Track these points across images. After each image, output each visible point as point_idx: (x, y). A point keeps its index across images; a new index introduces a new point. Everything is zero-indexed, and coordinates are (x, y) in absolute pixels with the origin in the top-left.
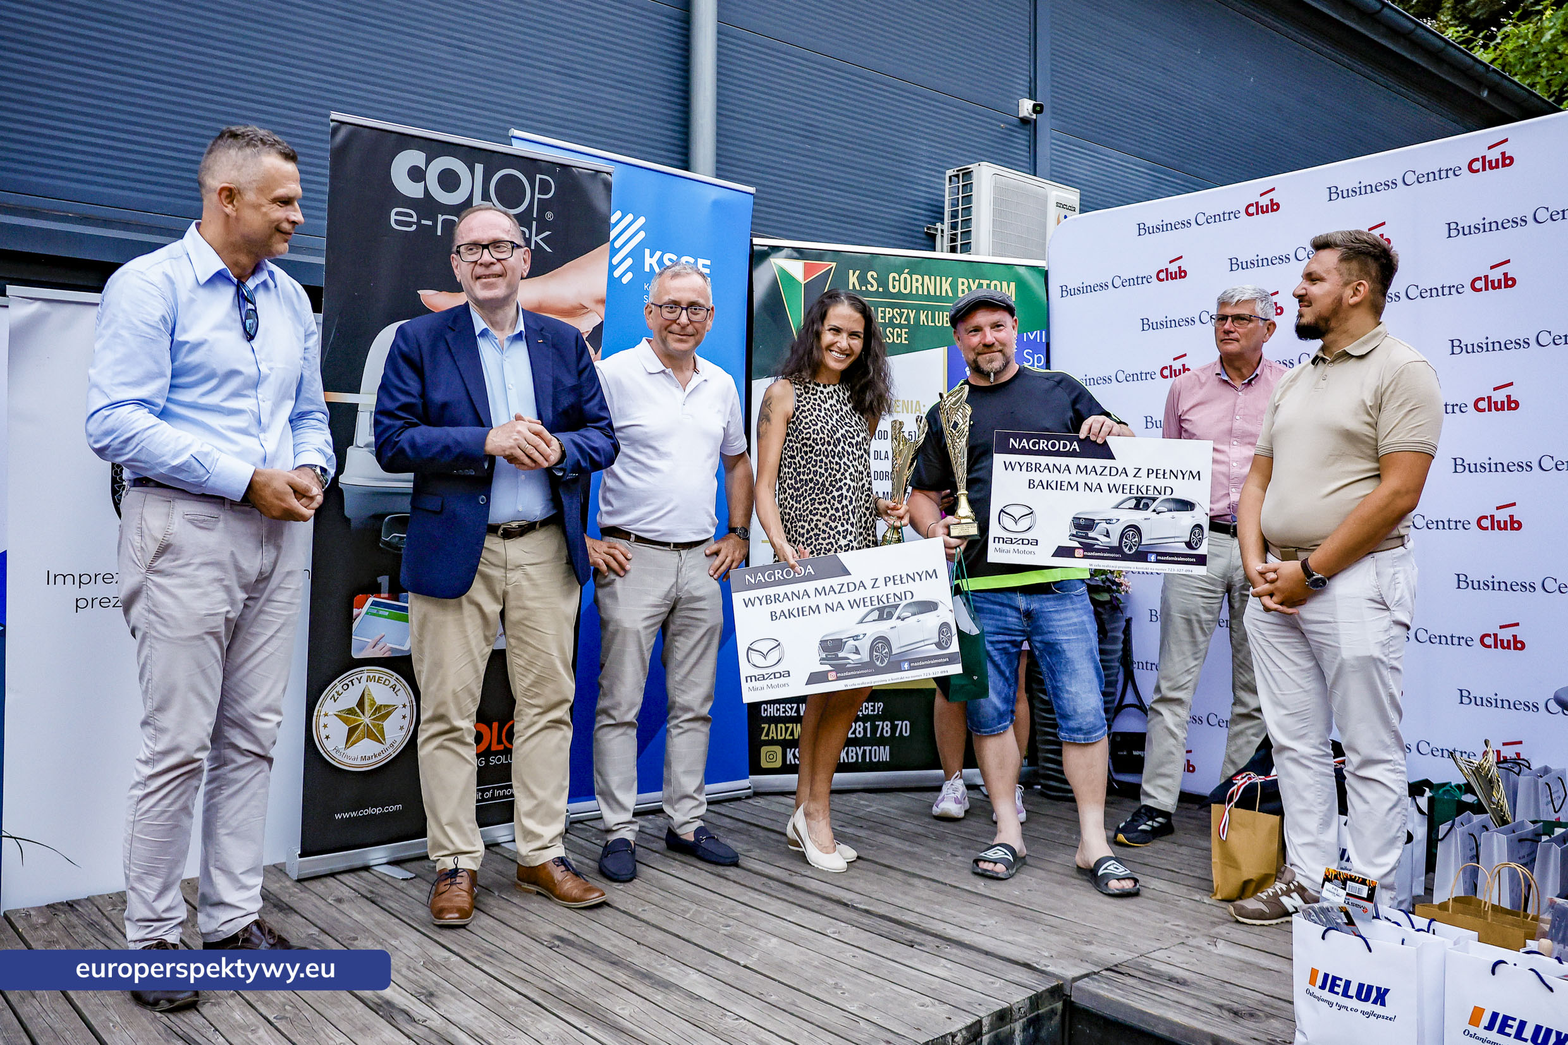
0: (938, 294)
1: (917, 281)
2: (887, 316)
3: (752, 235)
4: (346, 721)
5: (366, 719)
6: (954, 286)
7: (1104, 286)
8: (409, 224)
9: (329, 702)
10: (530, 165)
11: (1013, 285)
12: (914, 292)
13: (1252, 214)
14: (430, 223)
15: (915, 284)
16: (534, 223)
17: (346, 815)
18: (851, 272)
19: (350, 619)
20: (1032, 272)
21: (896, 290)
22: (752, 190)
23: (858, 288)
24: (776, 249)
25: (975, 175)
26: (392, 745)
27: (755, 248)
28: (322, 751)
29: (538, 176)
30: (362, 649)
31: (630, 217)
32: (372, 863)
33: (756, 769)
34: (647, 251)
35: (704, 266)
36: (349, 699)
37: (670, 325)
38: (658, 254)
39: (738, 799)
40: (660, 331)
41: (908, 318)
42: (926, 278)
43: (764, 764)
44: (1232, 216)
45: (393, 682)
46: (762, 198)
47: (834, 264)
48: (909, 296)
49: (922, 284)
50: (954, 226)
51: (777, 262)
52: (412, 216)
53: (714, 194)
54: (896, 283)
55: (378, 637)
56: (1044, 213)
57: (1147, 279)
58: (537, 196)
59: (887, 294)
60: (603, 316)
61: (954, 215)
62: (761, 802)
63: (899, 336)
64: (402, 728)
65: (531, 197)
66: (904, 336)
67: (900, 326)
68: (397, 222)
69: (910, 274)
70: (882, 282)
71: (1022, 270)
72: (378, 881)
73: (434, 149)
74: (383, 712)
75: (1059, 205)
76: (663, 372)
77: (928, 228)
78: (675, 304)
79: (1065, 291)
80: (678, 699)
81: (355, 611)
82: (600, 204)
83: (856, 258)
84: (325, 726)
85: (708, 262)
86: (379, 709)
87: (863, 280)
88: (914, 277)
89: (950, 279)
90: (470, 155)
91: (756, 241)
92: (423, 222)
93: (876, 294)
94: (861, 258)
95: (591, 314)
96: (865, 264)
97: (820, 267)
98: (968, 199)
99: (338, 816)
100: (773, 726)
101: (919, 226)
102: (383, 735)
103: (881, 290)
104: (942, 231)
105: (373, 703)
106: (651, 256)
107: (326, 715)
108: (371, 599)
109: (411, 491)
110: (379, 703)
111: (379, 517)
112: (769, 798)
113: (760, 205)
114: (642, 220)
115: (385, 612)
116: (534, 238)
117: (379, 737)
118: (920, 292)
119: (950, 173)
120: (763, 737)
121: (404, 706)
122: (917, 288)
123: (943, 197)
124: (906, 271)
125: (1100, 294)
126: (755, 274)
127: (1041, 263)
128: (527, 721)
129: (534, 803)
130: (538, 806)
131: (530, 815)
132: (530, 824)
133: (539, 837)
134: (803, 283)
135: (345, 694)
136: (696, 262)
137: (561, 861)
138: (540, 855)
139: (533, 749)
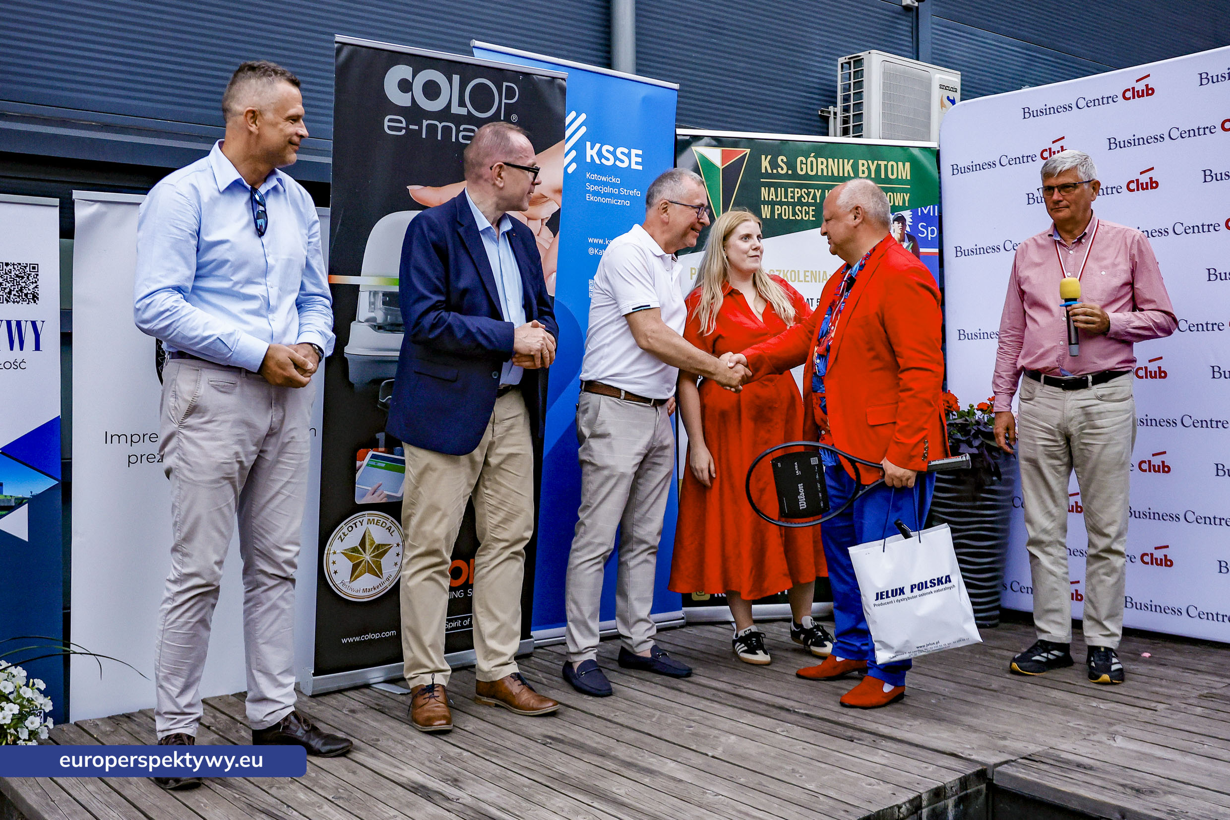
0: (841, 175)
1: (822, 163)
2: (796, 195)
3: (676, 126)
4: (350, 558)
5: (367, 557)
6: (855, 167)
7: (991, 165)
8: (400, 129)
10: (498, 74)
11: (908, 165)
12: (820, 174)
13: (1129, 98)
14: (417, 127)
15: (820, 167)
17: (351, 640)
18: (763, 157)
19: (354, 470)
20: (925, 153)
21: (804, 172)
22: (675, 86)
23: (770, 171)
24: (697, 138)
25: (864, 62)
26: (388, 579)
27: (678, 137)
28: (331, 584)
29: (505, 84)
30: (363, 496)
31: (573, 115)
32: (372, 681)
33: (688, 601)
34: (588, 144)
35: (637, 155)
36: (353, 540)
38: (598, 146)
39: (674, 628)
41: (814, 197)
42: (830, 160)
43: (695, 597)
44: (1110, 100)
45: (389, 524)
46: (685, 93)
47: (748, 151)
48: (816, 177)
49: (827, 167)
50: (846, 109)
51: (698, 149)
52: (401, 122)
53: (644, 91)
54: (804, 166)
55: (376, 486)
56: (929, 95)
57: (1033, 158)
58: (504, 101)
59: (795, 176)
60: (560, 203)
61: (846, 99)
62: (693, 630)
63: (807, 213)
64: (396, 564)
65: (499, 101)
66: (811, 213)
67: (808, 205)
68: (390, 127)
69: (816, 157)
70: (791, 165)
71: (916, 152)
72: (381, 696)
73: (419, 63)
74: (381, 550)
75: (942, 87)
77: (822, 111)
79: (956, 170)
81: (358, 463)
82: (558, 108)
83: (767, 144)
84: (334, 563)
85: (640, 152)
86: (378, 547)
87: (774, 164)
88: (820, 160)
89: (851, 161)
90: (448, 68)
92: (411, 127)
93: (786, 176)
94: (771, 145)
95: (549, 203)
96: (775, 149)
97: (736, 153)
98: (859, 84)
99: (344, 641)
101: (813, 109)
102: (380, 570)
103: (790, 172)
104: (835, 114)
105: (372, 544)
106: (592, 149)
107: (335, 553)
108: (371, 453)
109: (397, 359)
110: (377, 542)
111: (377, 382)
112: (700, 627)
114: (583, 117)
115: (382, 464)
117: (376, 571)
118: (825, 174)
119: (841, 60)
121: (398, 545)
122: (822, 169)
123: (836, 82)
124: (813, 154)
125: (989, 172)
126: (679, 161)
127: (933, 144)
128: (494, 552)
129: (497, 624)
130: (500, 627)
131: (493, 636)
132: (492, 644)
133: (499, 654)
134: (721, 168)
135: (350, 535)
136: (630, 152)
137: (517, 676)
138: (502, 670)
139: (498, 577)
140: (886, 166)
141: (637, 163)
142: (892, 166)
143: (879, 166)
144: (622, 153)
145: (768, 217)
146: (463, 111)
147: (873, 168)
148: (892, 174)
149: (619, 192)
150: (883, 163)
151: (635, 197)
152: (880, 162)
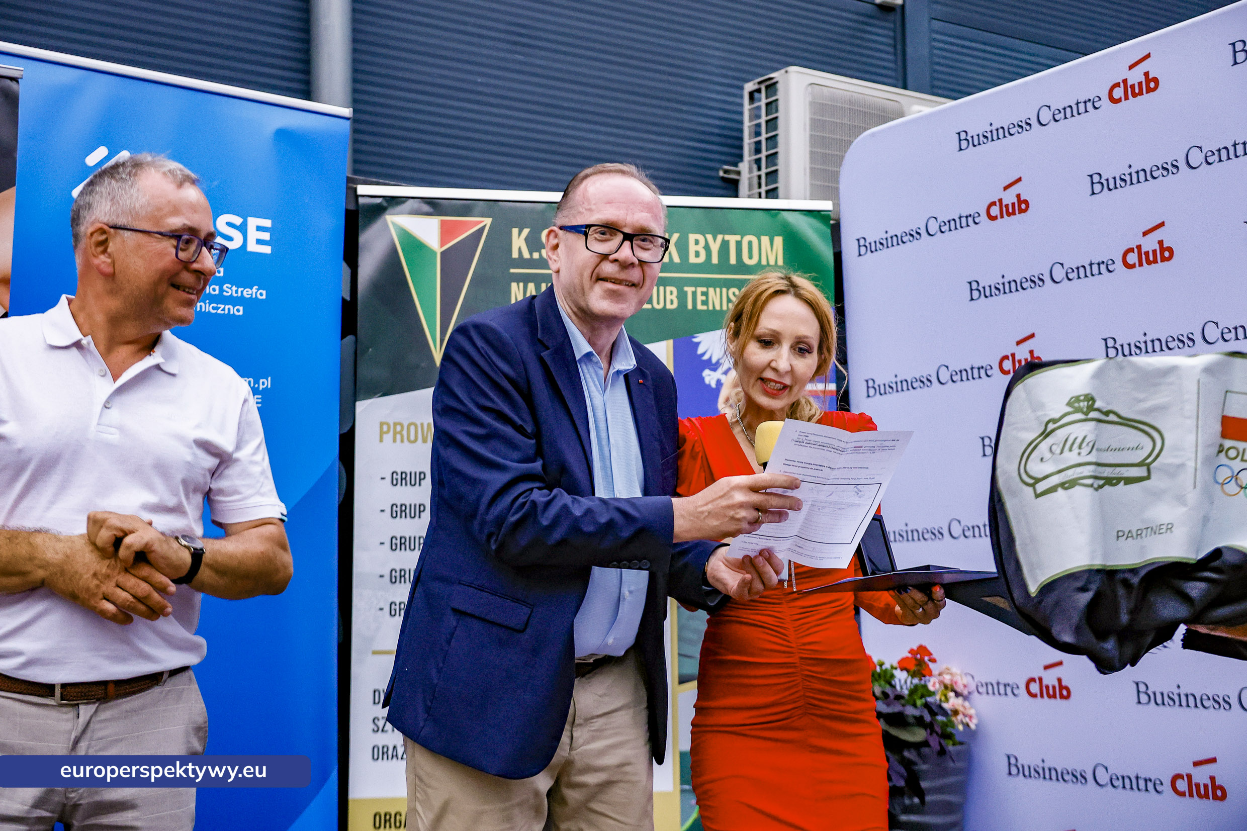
3: (353, 181)
7: (914, 235)
11: (779, 241)
13: (1119, 100)
18: (515, 231)
20: (809, 219)
22: (347, 111)
23: (526, 255)
24: (394, 201)
25: (781, 87)
27: (361, 201)
35: (259, 229)
44: (1089, 106)
47: (488, 221)
51: (397, 220)
57: (973, 218)
61: (756, 148)
71: (793, 218)
76: (77, 344)
77: (726, 172)
79: (865, 247)
83: (523, 211)
85: (267, 223)
87: (534, 243)
89: (675, 236)
91: (362, 189)
94: (532, 211)
96: (537, 218)
97: (465, 226)
98: (772, 124)
101: (710, 169)
119: (749, 87)
123: (741, 122)
125: (911, 247)
126: (363, 239)
127: (826, 205)
134: (439, 251)
136: (243, 223)
140: (739, 244)
141: (259, 242)
142: (750, 243)
143: (725, 245)
144: (229, 224)
147: (715, 247)
148: (750, 257)
149: (221, 290)
150: (732, 239)
151: (254, 301)
152: (727, 237)
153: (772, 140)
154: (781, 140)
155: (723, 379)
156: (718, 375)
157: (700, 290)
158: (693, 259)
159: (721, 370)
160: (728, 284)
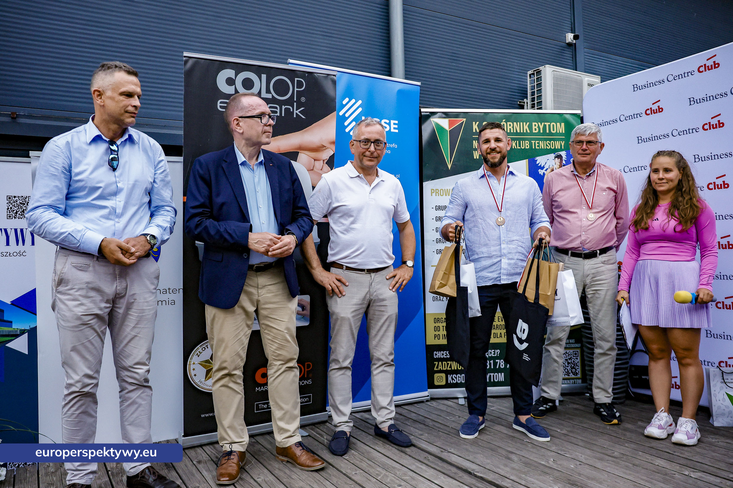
0: (522, 131)
1: (510, 125)
3: (420, 107)
4: (204, 366)
6: (530, 127)
7: (614, 121)
9: (195, 357)
10: (291, 74)
11: (563, 124)
13: (702, 71)
15: (509, 127)
16: (295, 104)
17: (207, 415)
18: (474, 123)
20: (573, 117)
22: (419, 83)
24: (434, 113)
25: (542, 72)
27: (422, 114)
28: (192, 382)
29: (296, 79)
31: (353, 101)
33: (431, 385)
34: (363, 118)
35: (394, 124)
36: (206, 355)
37: (365, 152)
39: (422, 402)
40: (359, 156)
42: (515, 123)
43: (436, 383)
44: (689, 74)
46: (424, 87)
47: (465, 120)
49: (513, 127)
50: (533, 100)
51: (434, 120)
53: (400, 87)
56: (582, 90)
57: (640, 115)
58: (296, 89)
60: (334, 150)
61: (533, 94)
62: (434, 404)
65: (292, 90)
68: (221, 107)
69: (506, 122)
71: (568, 116)
73: (239, 68)
75: (589, 85)
76: (358, 176)
77: (520, 102)
78: (367, 141)
80: (375, 354)
82: (331, 92)
83: (476, 115)
84: (194, 369)
85: (396, 122)
88: (508, 123)
89: (528, 123)
90: (259, 70)
91: (423, 110)
94: (479, 116)
95: (328, 150)
96: (481, 118)
97: (457, 121)
98: (539, 85)
99: (203, 416)
100: (440, 363)
101: (515, 101)
104: (527, 103)
107: (194, 364)
112: (439, 401)
113: (424, 91)
114: (360, 102)
116: (295, 112)
118: (512, 131)
119: (530, 72)
120: (435, 369)
122: (510, 129)
123: (527, 85)
124: (504, 120)
125: (613, 125)
126: (423, 127)
127: (579, 112)
128: (275, 368)
129: (283, 412)
130: (285, 414)
131: (281, 419)
132: (282, 424)
133: (287, 431)
134: (449, 130)
135: (204, 353)
136: (390, 122)
137: (299, 444)
138: (288, 441)
139: (280, 383)
140: (549, 126)
141: (394, 128)
142: (553, 125)
143: (545, 126)
144: (385, 123)
145: (478, 158)
146: (269, 96)
147: (541, 127)
148: (554, 130)
150: (547, 124)
151: (394, 148)
152: (545, 123)
153: (540, 91)
154: (543, 90)
155: (545, 172)
156: (543, 171)
157: (537, 142)
158: (534, 131)
159: (545, 169)
160: (546, 140)
